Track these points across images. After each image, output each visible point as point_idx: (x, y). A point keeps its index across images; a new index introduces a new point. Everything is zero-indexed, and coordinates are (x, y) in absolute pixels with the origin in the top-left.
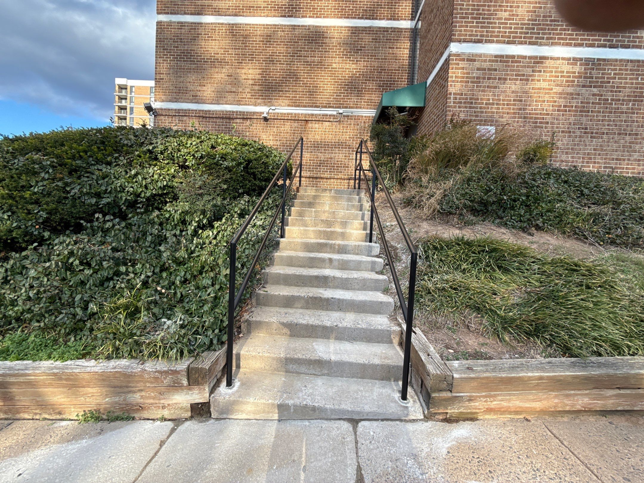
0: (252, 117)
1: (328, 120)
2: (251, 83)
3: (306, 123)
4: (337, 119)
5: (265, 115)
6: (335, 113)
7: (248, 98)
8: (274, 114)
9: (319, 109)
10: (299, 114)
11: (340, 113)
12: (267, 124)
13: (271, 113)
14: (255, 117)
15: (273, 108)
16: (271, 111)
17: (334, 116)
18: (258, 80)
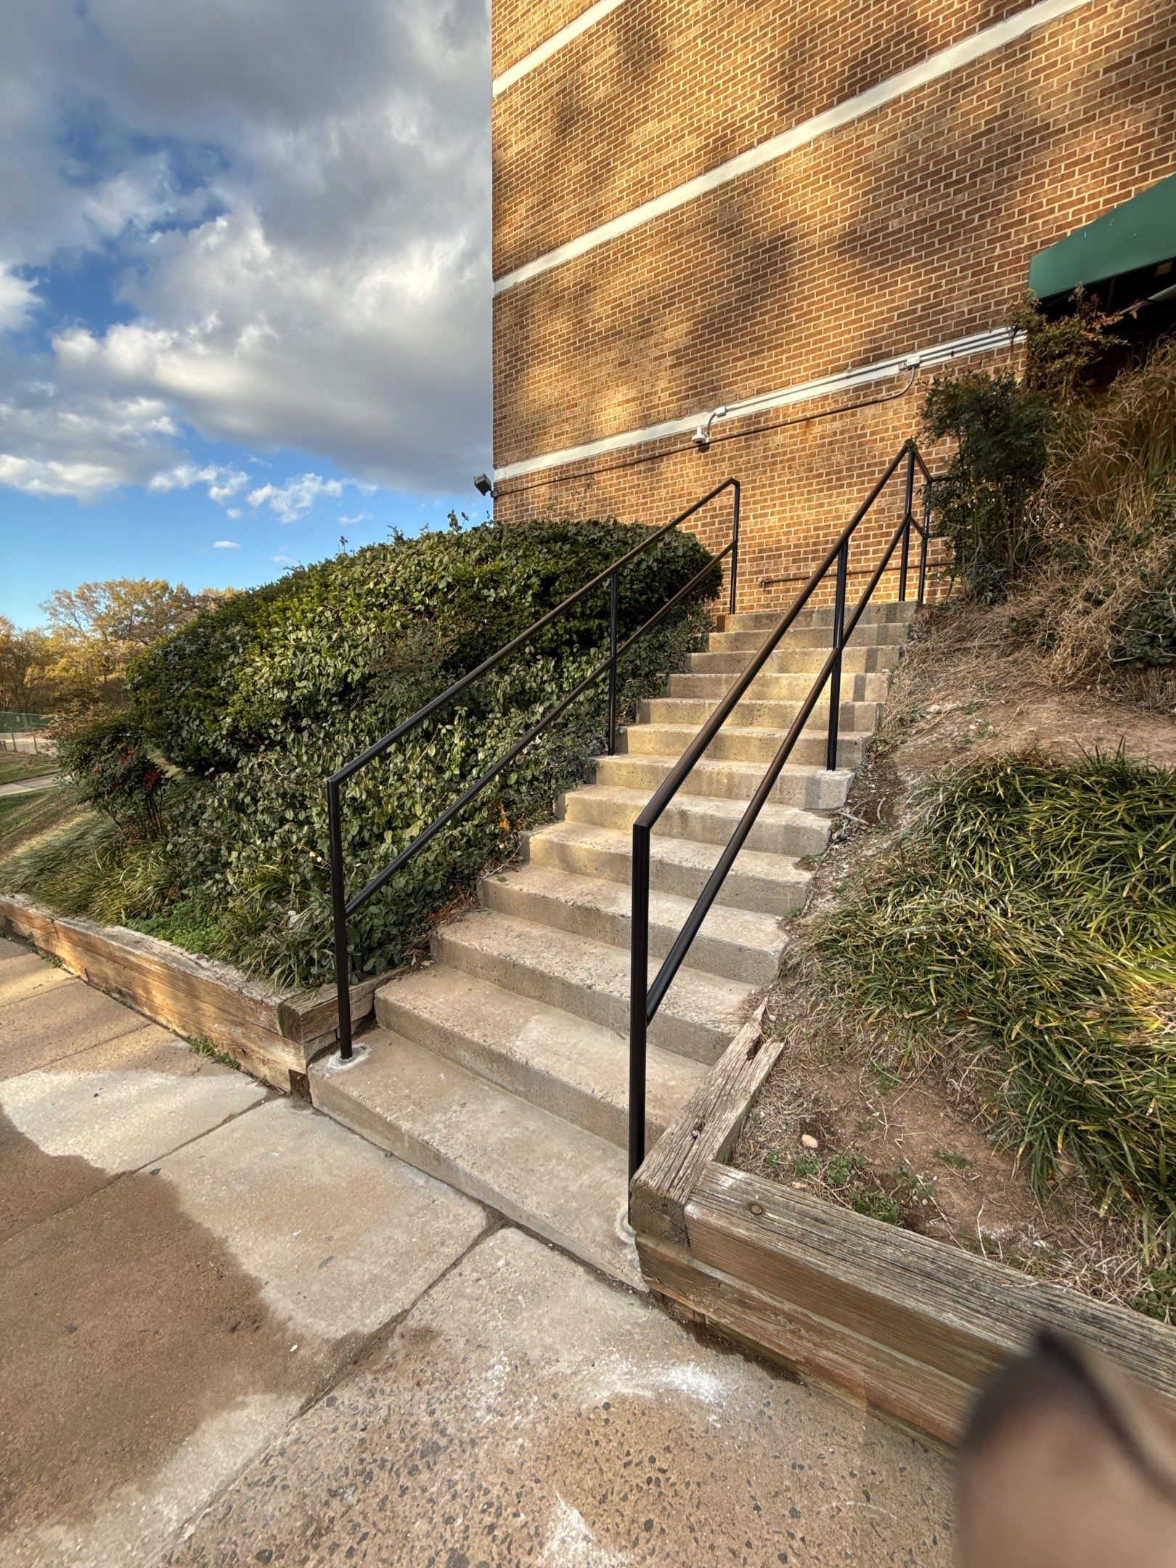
0: (672, 449)
1: (871, 399)
2: (669, 364)
3: (807, 426)
4: (901, 386)
5: (699, 436)
6: (894, 371)
7: (663, 404)
8: (722, 425)
9: (845, 374)
10: (787, 407)
11: (910, 368)
12: (706, 457)
13: (716, 426)
14: (679, 446)
15: (720, 410)
16: (715, 420)
17: (891, 380)
18: (686, 348)
